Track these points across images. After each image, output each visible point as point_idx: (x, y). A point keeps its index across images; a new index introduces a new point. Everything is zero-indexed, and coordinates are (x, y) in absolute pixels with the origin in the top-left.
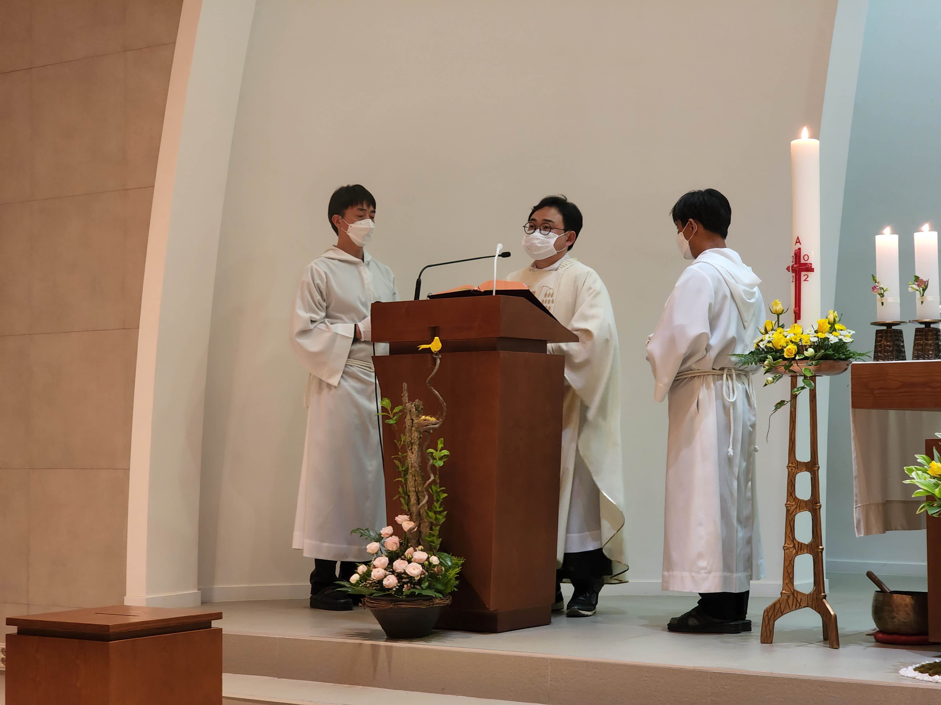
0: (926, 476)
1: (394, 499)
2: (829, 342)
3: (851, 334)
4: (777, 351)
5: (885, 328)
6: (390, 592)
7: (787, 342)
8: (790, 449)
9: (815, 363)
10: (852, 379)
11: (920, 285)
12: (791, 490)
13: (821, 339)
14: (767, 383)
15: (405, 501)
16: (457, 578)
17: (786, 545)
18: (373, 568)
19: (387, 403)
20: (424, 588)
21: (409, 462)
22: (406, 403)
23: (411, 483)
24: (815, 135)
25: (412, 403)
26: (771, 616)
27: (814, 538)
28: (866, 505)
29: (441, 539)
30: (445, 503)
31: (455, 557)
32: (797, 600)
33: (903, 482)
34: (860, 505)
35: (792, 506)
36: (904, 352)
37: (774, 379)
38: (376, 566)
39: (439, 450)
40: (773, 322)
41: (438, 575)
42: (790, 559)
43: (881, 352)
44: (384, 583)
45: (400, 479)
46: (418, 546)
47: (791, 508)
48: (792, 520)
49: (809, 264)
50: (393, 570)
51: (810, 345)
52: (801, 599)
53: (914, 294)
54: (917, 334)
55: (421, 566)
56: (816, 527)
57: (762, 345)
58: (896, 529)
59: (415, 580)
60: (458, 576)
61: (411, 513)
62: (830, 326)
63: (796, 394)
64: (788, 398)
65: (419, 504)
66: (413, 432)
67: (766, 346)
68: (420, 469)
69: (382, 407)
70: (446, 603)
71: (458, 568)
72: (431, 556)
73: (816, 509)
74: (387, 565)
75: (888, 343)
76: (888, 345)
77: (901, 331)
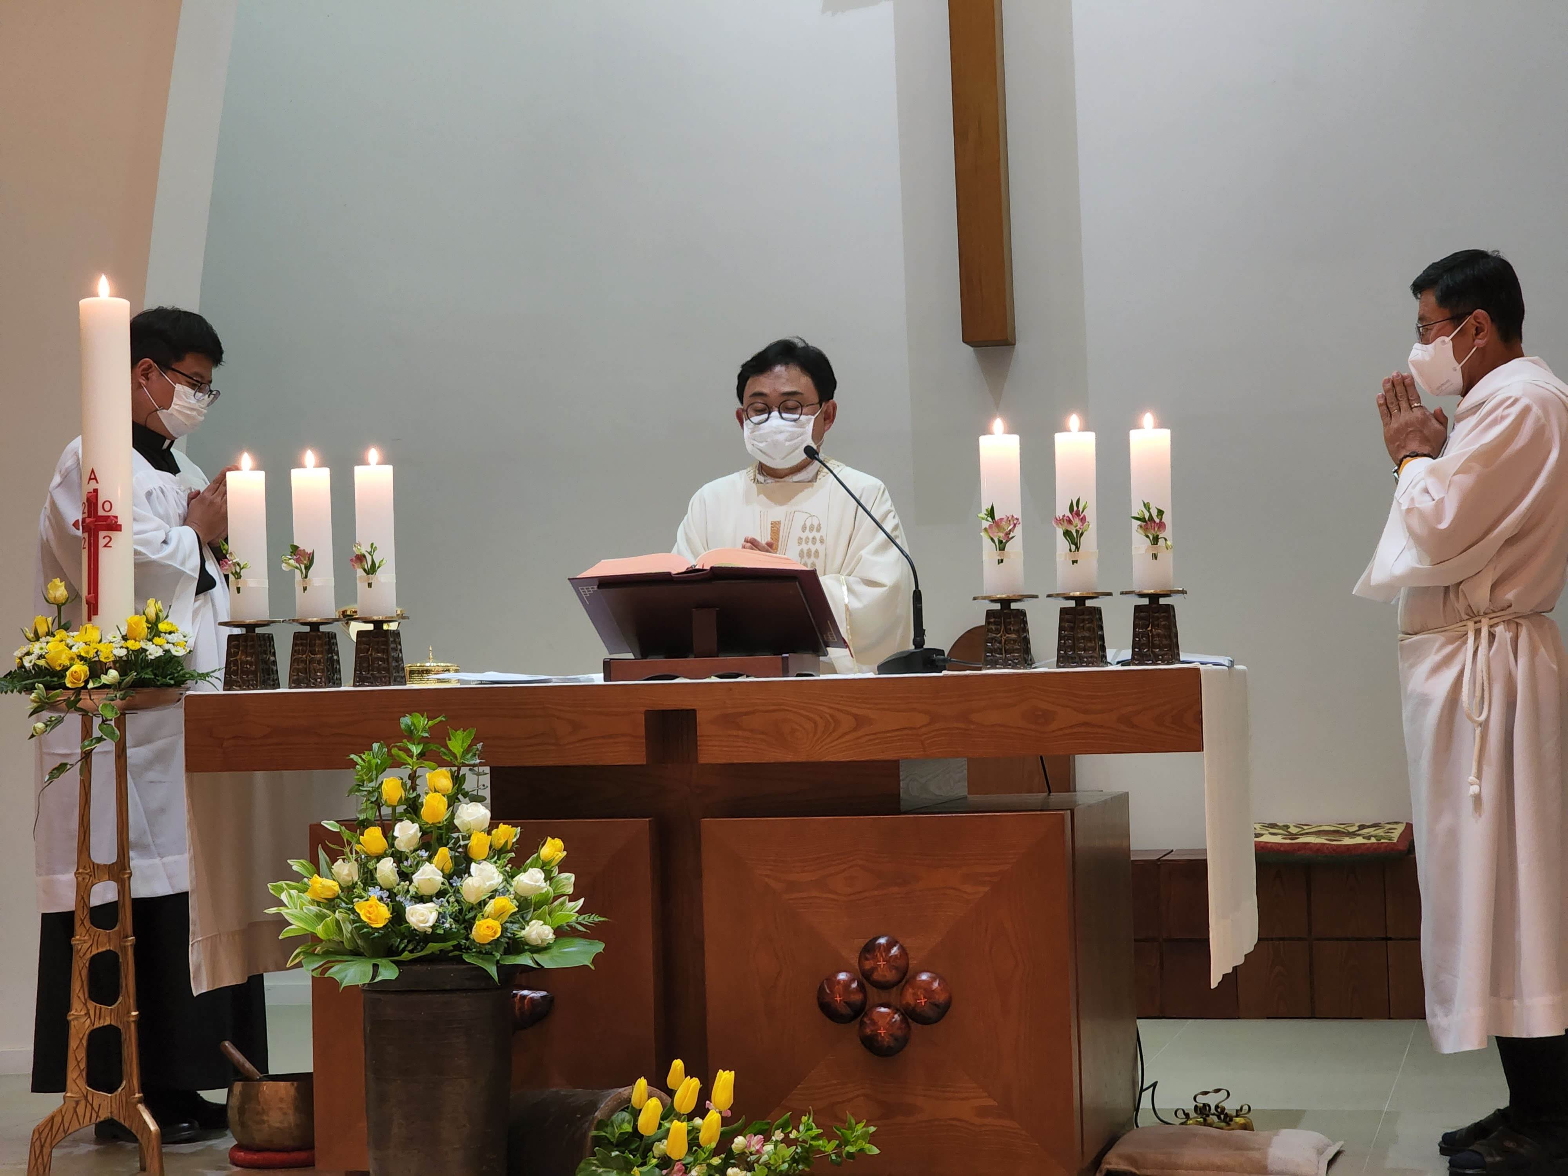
0: (304, 900)
2: (147, 656)
4: (54, 673)
5: (243, 631)
7: (72, 659)
9: (121, 694)
11: (301, 560)
13: (132, 651)
26: (46, 1140)
28: (211, 937)
32: (94, 1106)
33: (266, 911)
34: (200, 939)
35: (85, 943)
36: (275, 672)
40: (50, 619)
43: (236, 673)
47: (83, 945)
49: (112, 518)
51: (112, 662)
53: (291, 574)
54: (298, 642)
57: (28, 662)
62: (149, 626)
67: (35, 664)
73: (125, 947)
75: (248, 659)
76: (247, 661)
77: (271, 636)
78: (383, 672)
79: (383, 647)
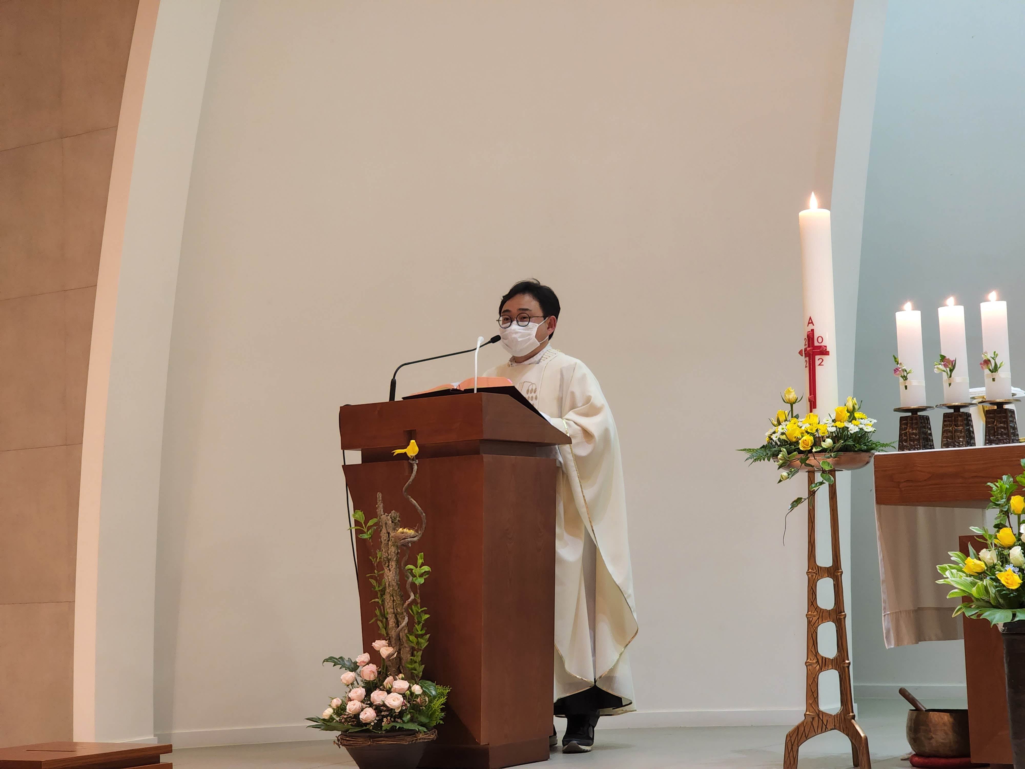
0: (962, 575)
1: (370, 623)
2: (849, 431)
3: (872, 423)
4: (791, 444)
5: (910, 414)
6: (367, 727)
7: (802, 433)
8: (810, 553)
9: (835, 455)
10: (875, 471)
11: (947, 365)
12: (812, 599)
13: (839, 428)
14: (782, 479)
15: (383, 625)
16: (442, 710)
17: (808, 660)
18: (348, 701)
19: (360, 515)
20: (406, 722)
21: (386, 581)
22: (381, 515)
23: (389, 604)
24: (825, 204)
25: (388, 515)
26: (794, 741)
27: (839, 652)
28: (896, 612)
29: (423, 666)
30: (427, 625)
31: (440, 686)
32: (823, 722)
33: (936, 582)
34: (889, 613)
35: (814, 617)
36: (931, 440)
37: (789, 475)
38: (352, 699)
39: (419, 567)
40: (787, 412)
41: (422, 707)
42: (814, 677)
43: (906, 441)
44: (361, 717)
45: (377, 600)
46: (399, 674)
47: (813, 619)
48: (815, 632)
49: (823, 347)
50: (371, 702)
51: (827, 436)
52: (827, 721)
53: (941, 375)
54: (945, 419)
55: (401, 696)
56: (841, 639)
57: (774, 437)
58: (930, 640)
59: (395, 712)
60: (444, 706)
61: (390, 637)
62: (849, 414)
63: (814, 490)
64: (805, 495)
65: (398, 626)
66: (389, 547)
67: (779, 439)
68: (398, 588)
69: (355, 521)
70: (431, 738)
71: (444, 697)
72: (413, 685)
73: (840, 619)
74: (364, 697)
75: (913, 431)
76: (914, 433)
77: (928, 417)
78: (1005, 436)
79: (1003, 420)
